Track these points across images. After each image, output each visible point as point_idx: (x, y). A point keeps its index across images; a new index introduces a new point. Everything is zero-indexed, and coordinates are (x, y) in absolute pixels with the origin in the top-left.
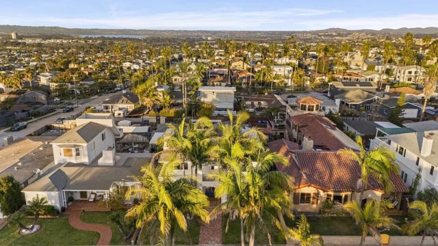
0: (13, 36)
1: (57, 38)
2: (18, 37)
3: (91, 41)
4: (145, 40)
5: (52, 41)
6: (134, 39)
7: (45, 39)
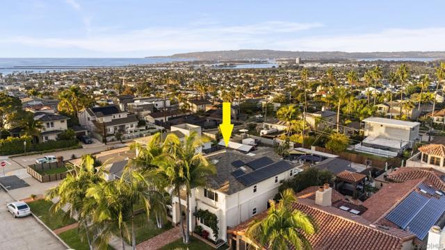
0: (297, 61)
1: (333, 62)
2: (302, 62)
3: (365, 65)
4: (431, 64)
5: (328, 65)
6: (417, 62)
7: (322, 63)
